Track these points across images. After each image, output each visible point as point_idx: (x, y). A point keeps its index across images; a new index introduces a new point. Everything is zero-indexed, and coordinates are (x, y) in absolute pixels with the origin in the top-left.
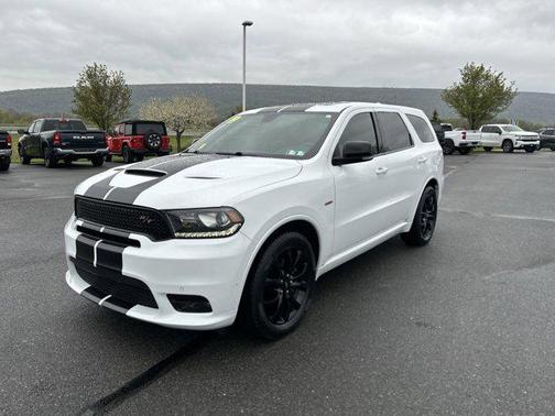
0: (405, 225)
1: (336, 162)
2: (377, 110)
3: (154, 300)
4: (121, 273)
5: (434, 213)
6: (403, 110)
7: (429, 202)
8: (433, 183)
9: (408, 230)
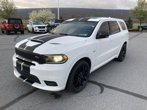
0: (117, 56)
1: (97, 38)
2: (110, 20)
3: (40, 82)
4: (30, 73)
5: (125, 52)
6: (118, 20)
7: (124, 49)
8: (126, 43)
9: (117, 57)
